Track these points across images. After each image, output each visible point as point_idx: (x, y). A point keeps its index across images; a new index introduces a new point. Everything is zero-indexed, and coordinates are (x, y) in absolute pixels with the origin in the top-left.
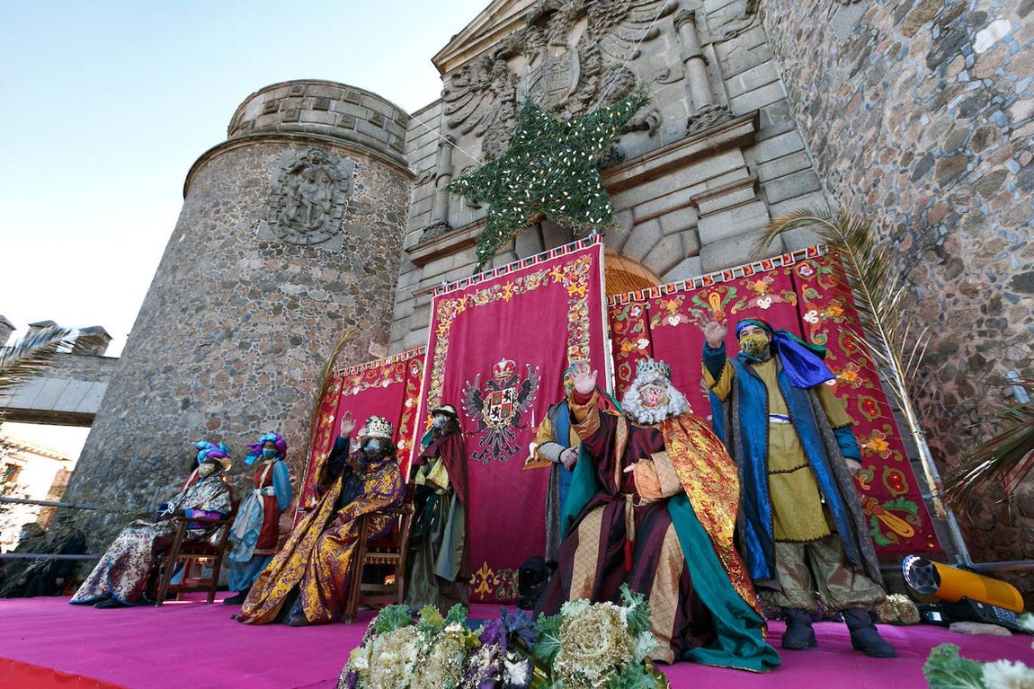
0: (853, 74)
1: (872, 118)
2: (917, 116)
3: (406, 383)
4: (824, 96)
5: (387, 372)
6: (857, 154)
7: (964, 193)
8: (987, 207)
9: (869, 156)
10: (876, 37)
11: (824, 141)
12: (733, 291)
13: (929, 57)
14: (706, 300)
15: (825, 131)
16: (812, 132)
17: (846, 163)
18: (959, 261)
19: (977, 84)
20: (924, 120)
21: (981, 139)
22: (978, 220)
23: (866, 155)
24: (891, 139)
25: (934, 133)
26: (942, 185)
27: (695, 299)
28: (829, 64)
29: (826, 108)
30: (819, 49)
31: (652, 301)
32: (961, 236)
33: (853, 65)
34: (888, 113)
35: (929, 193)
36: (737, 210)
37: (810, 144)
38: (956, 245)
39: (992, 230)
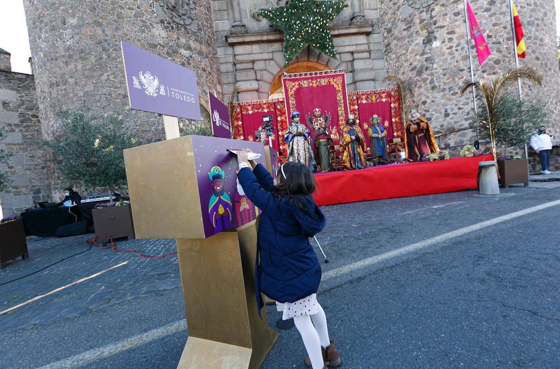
0: (404, 30)
1: (406, 48)
2: (416, 55)
3: (276, 111)
4: (393, 30)
5: (265, 106)
6: (398, 55)
7: (420, 79)
8: (423, 85)
9: (401, 58)
10: (414, 24)
11: (389, 44)
12: (378, 95)
13: (424, 40)
14: (372, 97)
15: (391, 41)
16: (385, 38)
17: (394, 56)
18: (414, 94)
19: (430, 55)
20: (418, 57)
21: (427, 69)
22: (420, 87)
23: (401, 57)
24: (409, 57)
25: (419, 61)
26: (416, 75)
27: (369, 96)
28: (398, 20)
29: (393, 34)
30: (397, 12)
31: (359, 95)
32: (416, 89)
33: (406, 27)
34: (410, 50)
35: (413, 76)
36: (365, 60)
37: (383, 41)
38: (415, 91)
39: (423, 90)
